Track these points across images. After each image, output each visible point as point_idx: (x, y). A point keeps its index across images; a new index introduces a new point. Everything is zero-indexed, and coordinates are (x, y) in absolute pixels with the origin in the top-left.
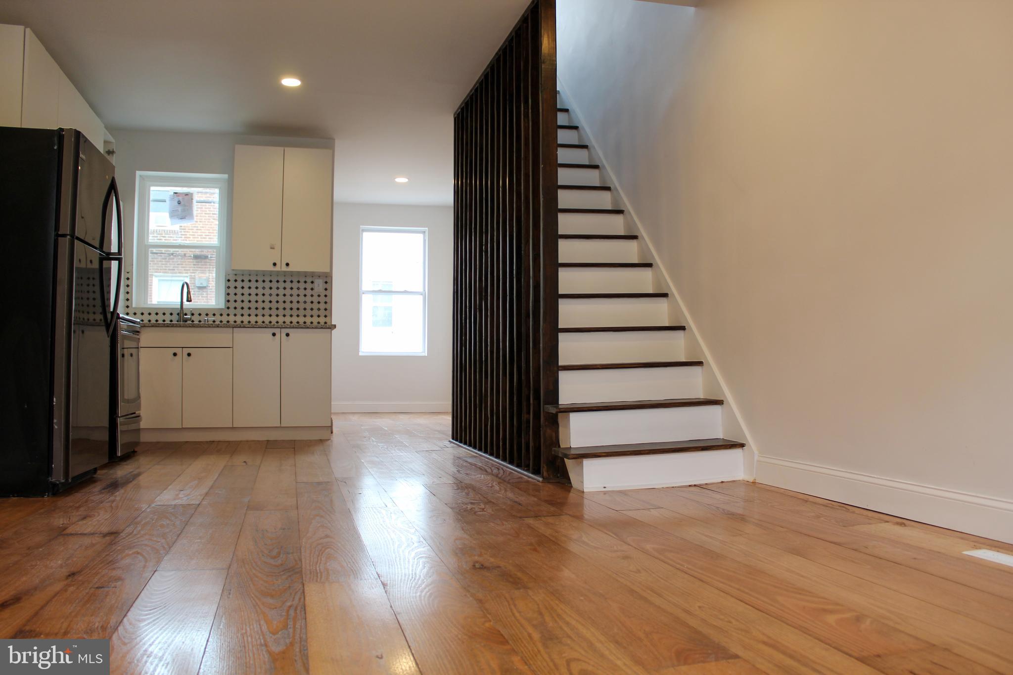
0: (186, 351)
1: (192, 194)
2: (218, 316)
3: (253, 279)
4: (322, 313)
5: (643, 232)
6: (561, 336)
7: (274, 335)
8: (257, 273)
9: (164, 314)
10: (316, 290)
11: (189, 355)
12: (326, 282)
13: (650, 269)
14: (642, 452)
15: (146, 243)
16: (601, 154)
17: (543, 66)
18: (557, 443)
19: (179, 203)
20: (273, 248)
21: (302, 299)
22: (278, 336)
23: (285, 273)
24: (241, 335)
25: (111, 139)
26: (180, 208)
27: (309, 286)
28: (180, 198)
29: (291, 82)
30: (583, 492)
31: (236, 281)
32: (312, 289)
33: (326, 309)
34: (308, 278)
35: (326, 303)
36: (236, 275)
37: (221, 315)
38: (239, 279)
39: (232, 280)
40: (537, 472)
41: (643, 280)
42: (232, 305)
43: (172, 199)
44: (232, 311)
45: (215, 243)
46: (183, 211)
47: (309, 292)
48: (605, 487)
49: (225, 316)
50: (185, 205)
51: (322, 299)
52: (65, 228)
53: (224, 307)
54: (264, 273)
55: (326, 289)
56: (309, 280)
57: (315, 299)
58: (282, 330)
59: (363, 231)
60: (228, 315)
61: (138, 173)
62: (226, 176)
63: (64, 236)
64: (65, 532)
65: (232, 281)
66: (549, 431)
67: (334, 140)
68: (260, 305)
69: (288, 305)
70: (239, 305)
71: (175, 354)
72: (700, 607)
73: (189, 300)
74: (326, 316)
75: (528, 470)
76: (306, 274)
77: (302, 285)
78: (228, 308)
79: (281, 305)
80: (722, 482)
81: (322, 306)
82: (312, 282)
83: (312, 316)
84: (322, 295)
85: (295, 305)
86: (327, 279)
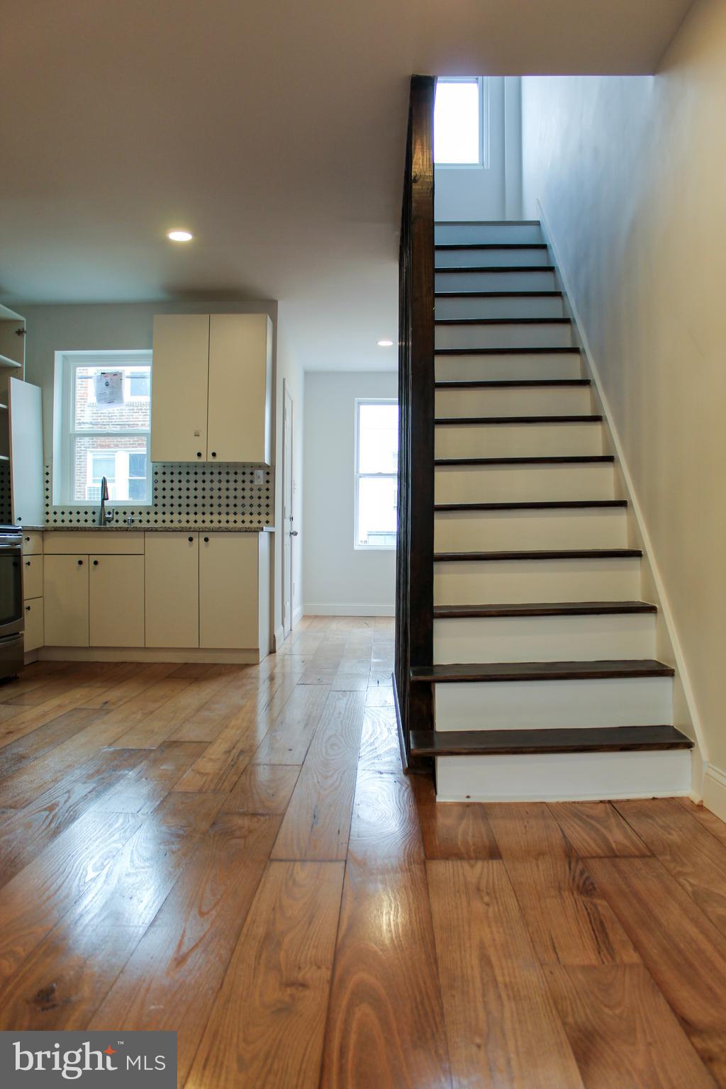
0: (93, 558)
1: (121, 374)
2: (144, 514)
3: (176, 471)
4: (263, 509)
5: (610, 411)
7: (191, 539)
8: (180, 465)
9: (78, 513)
10: (256, 483)
11: (96, 563)
12: (268, 473)
14: (524, 750)
15: (71, 432)
16: (573, 304)
19: (107, 384)
20: (198, 436)
21: (240, 493)
22: (195, 540)
23: (212, 464)
26: (108, 391)
27: (247, 478)
28: (108, 379)
29: (181, 236)
31: (164, 473)
32: (252, 482)
33: (268, 506)
34: (245, 471)
35: (268, 498)
36: (164, 467)
37: (148, 513)
38: (168, 472)
39: (160, 472)
42: (160, 501)
43: (99, 380)
44: (160, 510)
45: (144, 428)
46: (112, 393)
47: (248, 485)
48: (468, 797)
49: (152, 514)
50: (113, 387)
51: (264, 494)
53: (151, 504)
54: (188, 465)
55: (268, 482)
56: (248, 471)
57: (255, 493)
58: (200, 533)
59: (360, 403)
60: (164, 513)
61: (57, 353)
62: (150, 351)
65: (160, 474)
67: (276, 302)
69: (224, 501)
70: (168, 501)
71: (80, 563)
74: (267, 514)
76: (244, 465)
77: (239, 477)
78: (156, 505)
79: (215, 502)
81: (263, 502)
82: (252, 474)
83: (251, 514)
84: (264, 488)
85: (232, 501)
86: (269, 471)
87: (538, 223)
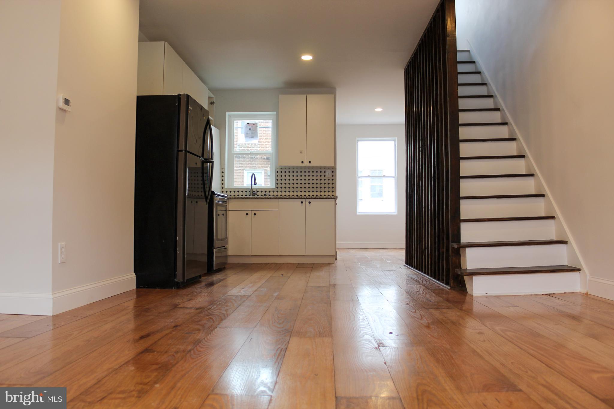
0: (253, 212)
1: (257, 124)
2: (272, 192)
3: (291, 171)
4: (331, 190)
5: (519, 136)
6: (462, 202)
7: (302, 202)
8: (293, 167)
9: (242, 192)
10: (327, 176)
11: (255, 214)
12: (333, 172)
13: (523, 159)
14: (510, 273)
15: (232, 152)
16: (494, 88)
17: (448, 38)
18: (459, 266)
19: (250, 129)
20: (302, 153)
21: (319, 182)
22: (304, 203)
23: (309, 167)
24: (284, 203)
25: (212, 96)
26: (250, 132)
27: (323, 174)
28: (251, 126)
29: (307, 58)
30: (473, 296)
31: (281, 172)
32: (325, 176)
33: (333, 188)
34: (322, 170)
35: (333, 184)
36: (281, 169)
37: (274, 192)
38: (283, 171)
39: (279, 171)
40: (447, 284)
41: (519, 166)
42: (279, 186)
43: (246, 127)
44: (279, 190)
45: (269, 150)
46: (252, 133)
47: (323, 178)
48: (486, 294)
50: (253, 130)
51: (331, 182)
52: (182, 147)
53: (275, 187)
54: (297, 167)
55: (333, 176)
56: (323, 171)
57: (327, 182)
58: (307, 200)
59: (358, 140)
60: (277, 192)
61: (227, 114)
62: (275, 113)
63: (182, 151)
64: (178, 307)
65: (279, 173)
66: (454, 259)
67: (336, 88)
68: (295, 186)
69: (311, 186)
70: (283, 186)
71: (247, 214)
72: (512, 363)
73: (255, 184)
74: (333, 192)
75: (443, 283)
76: (321, 167)
77: (319, 174)
78: (277, 188)
79: (307, 186)
80: (565, 293)
81: (331, 186)
82: (325, 172)
83: (325, 192)
84: (331, 179)
85: (315, 186)
86: (333, 170)
87: (468, 51)
